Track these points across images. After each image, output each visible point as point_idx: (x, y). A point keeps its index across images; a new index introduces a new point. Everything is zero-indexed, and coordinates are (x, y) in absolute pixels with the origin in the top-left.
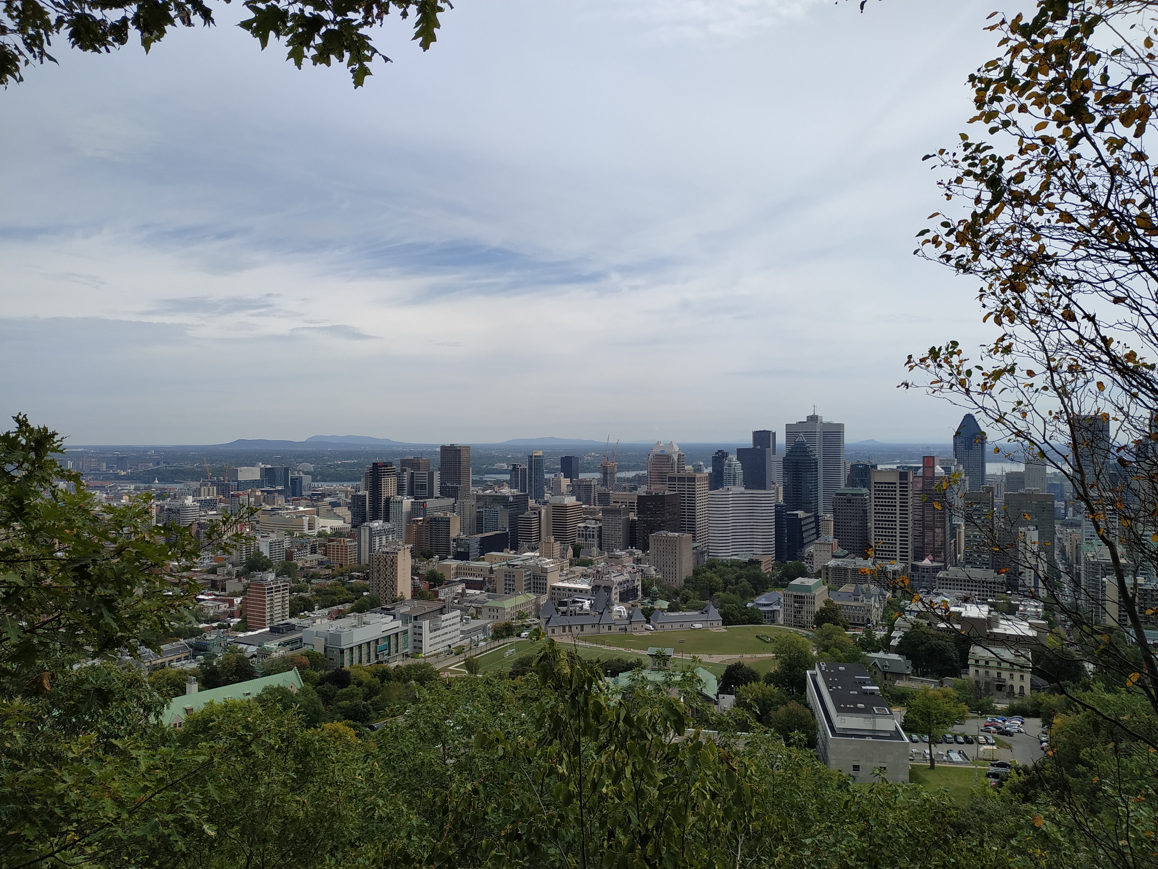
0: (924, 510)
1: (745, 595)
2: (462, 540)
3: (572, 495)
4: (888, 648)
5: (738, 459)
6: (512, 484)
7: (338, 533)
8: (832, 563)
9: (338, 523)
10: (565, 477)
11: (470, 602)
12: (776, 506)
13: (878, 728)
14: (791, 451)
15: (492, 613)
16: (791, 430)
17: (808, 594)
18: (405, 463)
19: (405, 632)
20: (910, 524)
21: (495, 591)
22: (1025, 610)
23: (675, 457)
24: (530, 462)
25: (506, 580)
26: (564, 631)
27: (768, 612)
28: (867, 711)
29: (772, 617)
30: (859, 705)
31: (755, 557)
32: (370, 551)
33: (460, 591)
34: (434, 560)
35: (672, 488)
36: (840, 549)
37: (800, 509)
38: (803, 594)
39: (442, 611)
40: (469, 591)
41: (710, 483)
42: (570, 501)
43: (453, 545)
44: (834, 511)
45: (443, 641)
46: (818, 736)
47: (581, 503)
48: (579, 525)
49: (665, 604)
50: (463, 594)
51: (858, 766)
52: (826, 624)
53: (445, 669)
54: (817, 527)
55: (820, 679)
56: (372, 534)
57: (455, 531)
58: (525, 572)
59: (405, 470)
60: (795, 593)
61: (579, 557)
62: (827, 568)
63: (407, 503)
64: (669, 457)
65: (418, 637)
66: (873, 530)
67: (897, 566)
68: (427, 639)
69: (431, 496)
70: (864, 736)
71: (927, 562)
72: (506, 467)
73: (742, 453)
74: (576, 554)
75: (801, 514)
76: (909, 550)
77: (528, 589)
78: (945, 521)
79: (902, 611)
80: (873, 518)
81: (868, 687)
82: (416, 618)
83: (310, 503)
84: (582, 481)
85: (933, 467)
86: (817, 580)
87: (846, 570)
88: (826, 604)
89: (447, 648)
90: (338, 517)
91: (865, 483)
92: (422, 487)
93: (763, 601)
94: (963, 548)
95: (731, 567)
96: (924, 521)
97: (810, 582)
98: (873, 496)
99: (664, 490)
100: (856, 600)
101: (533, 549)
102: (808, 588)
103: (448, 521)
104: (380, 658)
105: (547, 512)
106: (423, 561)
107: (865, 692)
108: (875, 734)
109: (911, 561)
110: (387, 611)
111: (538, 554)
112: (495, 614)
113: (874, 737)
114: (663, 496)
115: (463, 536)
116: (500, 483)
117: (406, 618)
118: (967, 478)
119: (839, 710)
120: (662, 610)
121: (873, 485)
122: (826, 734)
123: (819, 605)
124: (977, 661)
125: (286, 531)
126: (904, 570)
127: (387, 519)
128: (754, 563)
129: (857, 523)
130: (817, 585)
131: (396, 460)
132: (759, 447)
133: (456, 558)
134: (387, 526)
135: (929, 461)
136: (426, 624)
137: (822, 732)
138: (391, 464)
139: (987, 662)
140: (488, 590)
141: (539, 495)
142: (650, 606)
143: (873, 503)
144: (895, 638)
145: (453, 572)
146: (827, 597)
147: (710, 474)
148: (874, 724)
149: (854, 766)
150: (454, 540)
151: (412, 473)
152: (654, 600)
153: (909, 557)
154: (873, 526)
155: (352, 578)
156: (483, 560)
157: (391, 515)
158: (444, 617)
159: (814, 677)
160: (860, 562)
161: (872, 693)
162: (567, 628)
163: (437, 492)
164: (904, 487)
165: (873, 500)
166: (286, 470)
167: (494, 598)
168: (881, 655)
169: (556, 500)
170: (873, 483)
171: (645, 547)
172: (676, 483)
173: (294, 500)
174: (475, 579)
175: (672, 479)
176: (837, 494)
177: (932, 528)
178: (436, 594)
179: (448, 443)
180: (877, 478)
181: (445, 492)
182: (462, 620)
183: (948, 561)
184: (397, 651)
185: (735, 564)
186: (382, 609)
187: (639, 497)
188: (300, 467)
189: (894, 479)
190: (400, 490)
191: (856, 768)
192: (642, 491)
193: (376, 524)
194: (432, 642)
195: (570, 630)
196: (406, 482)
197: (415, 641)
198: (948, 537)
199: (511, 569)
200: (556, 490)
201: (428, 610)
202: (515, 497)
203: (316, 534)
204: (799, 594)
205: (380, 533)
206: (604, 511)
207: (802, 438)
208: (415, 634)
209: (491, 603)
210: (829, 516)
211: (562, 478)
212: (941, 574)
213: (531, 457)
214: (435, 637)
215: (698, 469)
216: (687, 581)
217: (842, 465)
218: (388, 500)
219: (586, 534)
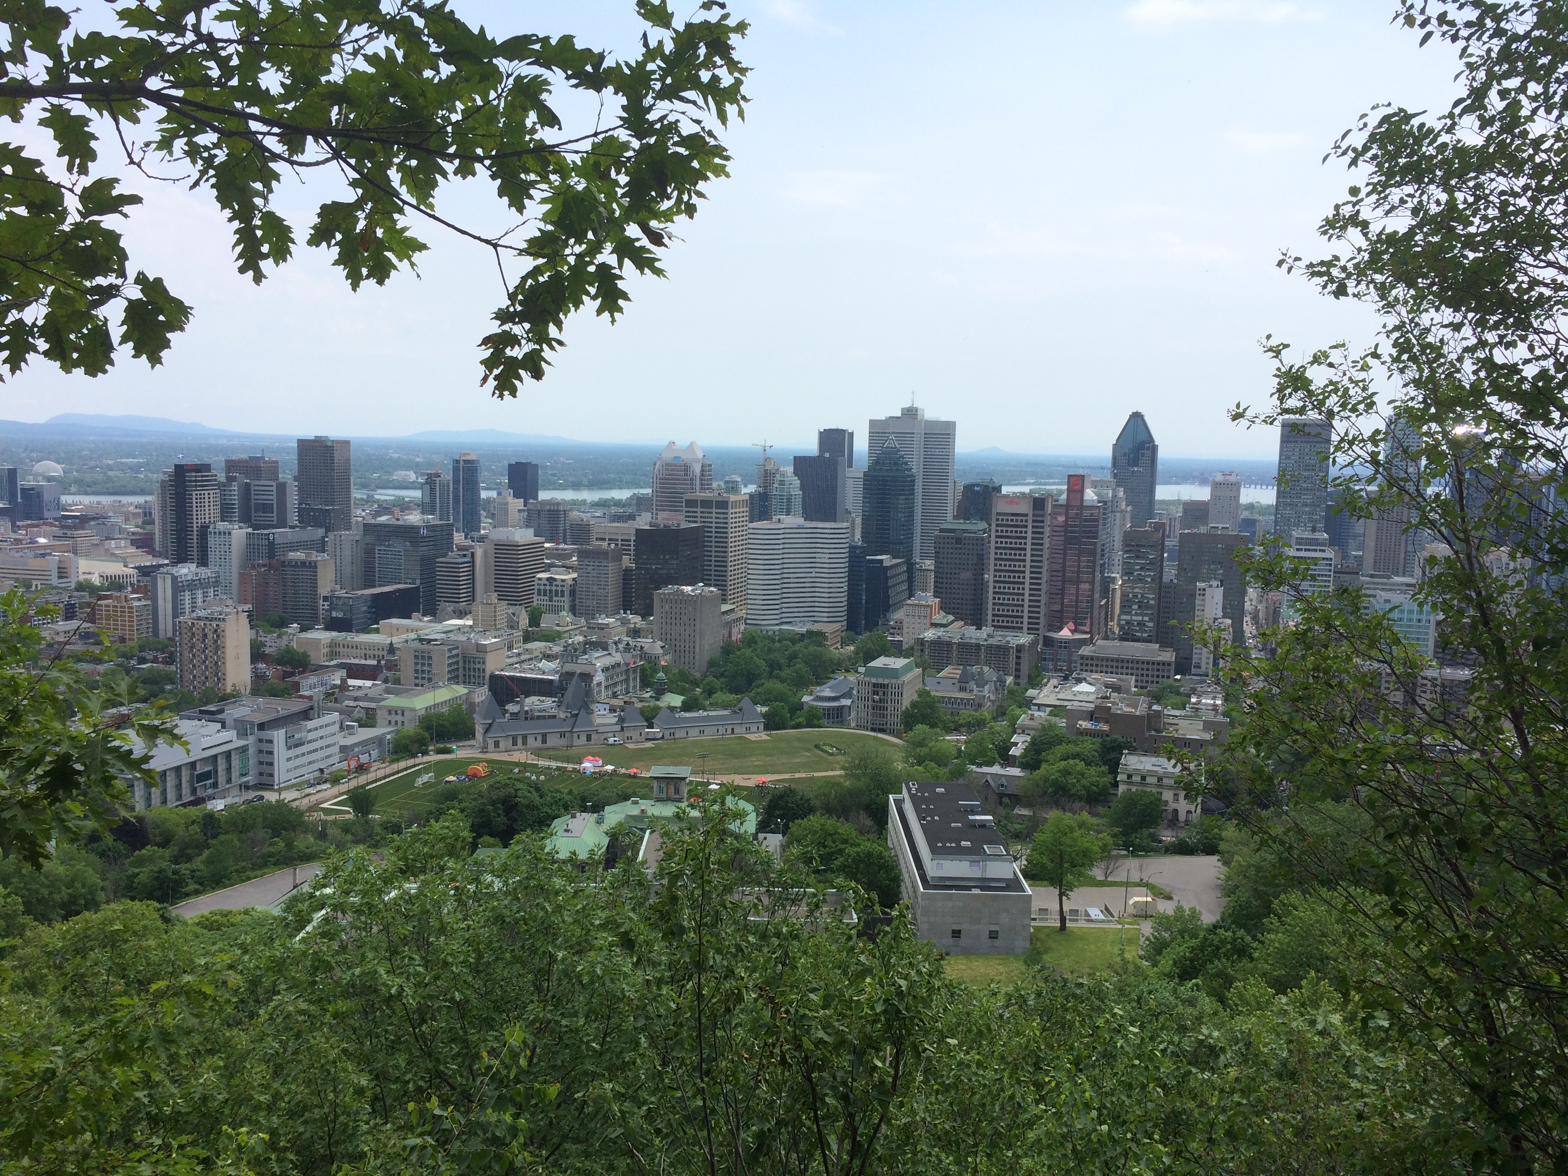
0: (1065, 554)
1: (801, 683)
2: (339, 598)
3: (527, 526)
4: (1007, 760)
5: (796, 473)
6: (427, 507)
7: (115, 584)
8: (930, 634)
9: (115, 569)
10: (516, 496)
11: (356, 699)
12: (851, 547)
13: (989, 875)
14: (877, 463)
15: (393, 718)
16: (878, 430)
17: (893, 681)
18: (231, 466)
19: (243, 750)
20: (1045, 577)
21: (397, 681)
22: (1199, 703)
23: (697, 469)
24: (456, 470)
25: (416, 664)
26: (515, 743)
27: (834, 708)
28: (976, 852)
29: (838, 716)
30: (963, 843)
31: (816, 627)
32: (175, 615)
33: (338, 682)
34: (289, 631)
35: (690, 518)
36: (942, 613)
37: (886, 553)
38: (886, 681)
39: (306, 715)
40: (351, 682)
41: (752, 510)
42: (524, 536)
43: (323, 606)
44: (937, 556)
45: (310, 763)
46: (903, 889)
47: (542, 539)
48: (540, 575)
49: (676, 700)
50: (344, 687)
51: (959, 932)
52: (919, 727)
53: (314, 808)
54: (910, 580)
55: (908, 807)
56: (178, 587)
57: (326, 584)
58: (450, 650)
59: (234, 479)
60: (874, 680)
61: (538, 625)
62: (921, 642)
63: (239, 533)
64: (686, 468)
65: (266, 758)
66: (991, 584)
67: (1024, 639)
68: (283, 760)
69: (282, 523)
70: (969, 888)
71: (1066, 633)
72: (412, 476)
73: (801, 463)
74: (534, 620)
75: (886, 559)
76: (1042, 615)
77: (454, 679)
78: (1093, 573)
79: (1028, 703)
80: (992, 567)
81: (978, 817)
82: (262, 726)
83: (60, 533)
84: (544, 503)
85: (1082, 492)
86: (907, 661)
87: (949, 644)
88: (920, 696)
89: (317, 774)
90: (112, 556)
91: (984, 514)
92: (266, 508)
93: (827, 693)
94: (1117, 611)
95: (780, 641)
96: (1064, 571)
97: (898, 663)
98: (993, 534)
99: (679, 520)
100: (962, 689)
101: (461, 615)
102: (894, 673)
103: (312, 567)
104: (200, 793)
105: (485, 553)
106: (271, 632)
107: (974, 825)
108: (985, 884)
109: (1042, 632)
110: (211, 716)
111: (470, 623)
112: (399, 718)
113: (982, 888)
114: (678, 531)
115: (342, 593)
116: (404, 506)
117: (242, 728)
118: (1129, 508)
119: (935, 851)
120: (672, 709)
121: (994, 517)
122: (914, 887)
123: (908, 698)
124: (1130, 776)
125: (17, 580)
126: (1034, 643)
127: (203, 562)
128: (816, 637)
129: (966, 575)
130: (907, 669)
131: (218, 463)
132: (827, 455)
133: (328, 628)
134: (205, 573)
135: (1076, 483)
136: (279, 736)
137: (909, 885)
138: (207, 467)
139: (1143, 778)
140: (386, 681)
141: (471, 525)
142: (653, 703)
143: (993, 545)
144: (1016, 744)
145: (325, 650)
146: (921, 686)
147: (751, 496)
148: (984, 870)
149: (954, 932)
150: (325, 599)
151: (248, 484)
152: (659, 693)
153: (1041, 626)
154: (992, 579)
155: (142, 661)
156: (377, 631)
157: (211, 557)
158: (310, 724)
159: (899, 804)
160: (973, 634)
161: (983, 825)
162: (520, 741)
163: (293, 518)
164: (1038, 522)
165: (993, 539)
166: (12, 473)
167: (397, 693)
168: (996, 769)
169: (502, 534)
170: (994, 512)
171: (646, 613)
172: (699, 510)
173: (28, 526)
174: (363, 662)
175: (691, 503)
176: (942, 530)
177: (1078, 582)
178: (296, 687)
179: (310, 433)
180: (1001, 507)
181: (307, 517)
182: (341, 727)
183: (1095, 629)
184: (229, 781)
185: (785, 637)
186: (201, 712)
187: (639, 532)
188: (39, 467)
189: (1025, 508)
190: (225, 513)
191: (956, 934)
192: (643, 522)
193: (185, 571)
194: (291, 764)
195: (525, 743)
196: (235, 497)
197: (261, 763)
198: (1097, 596)
199: (425, 647)
200: (499, 516)
201: (282, 713)
202: (431, 528)
203: (73, 585)
204: (880, 681)
205: (192, 585)
206: (582, 554)
207: (893, 442)
208: (261, 751)
209: (393, 701)
210: (929, 564)
211: (510, 499)
212: (1086, 651)
213: (458, 461)
214: (297, 757)
215: (733, 488)
216: (712, 664)
217: (951, 485)
218: (204, 531)
219: (552, 589)
